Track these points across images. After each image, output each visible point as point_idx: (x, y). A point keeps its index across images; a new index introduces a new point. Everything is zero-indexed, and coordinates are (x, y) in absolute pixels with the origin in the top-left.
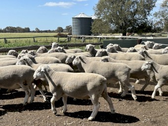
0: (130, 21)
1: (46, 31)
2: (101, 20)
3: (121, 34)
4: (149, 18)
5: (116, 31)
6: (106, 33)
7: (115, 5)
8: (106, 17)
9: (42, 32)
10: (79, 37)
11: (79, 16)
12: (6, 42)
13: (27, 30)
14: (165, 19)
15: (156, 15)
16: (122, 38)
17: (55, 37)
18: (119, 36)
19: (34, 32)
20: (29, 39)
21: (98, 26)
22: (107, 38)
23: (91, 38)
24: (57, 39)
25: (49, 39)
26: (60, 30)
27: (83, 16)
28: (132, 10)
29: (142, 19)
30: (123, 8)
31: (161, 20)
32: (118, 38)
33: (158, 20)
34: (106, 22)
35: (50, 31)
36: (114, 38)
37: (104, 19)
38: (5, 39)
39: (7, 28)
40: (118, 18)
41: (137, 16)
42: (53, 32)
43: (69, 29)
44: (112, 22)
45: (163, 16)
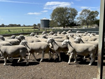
0: (66, 21)
1: (28, 26)
2: (53, 21)
3: (63, 27)
4: (75, 20)
5: (60, 26)
6: (56, 27)
7: (60, 14)
8: (56, 19)
9: (26, 26)
10: (44, 29)
11: (44, 19)
12: (9, 31)
13: (19, 26)
14: (82, 20)
15: (78, 18)
16: (63, 29)
17: (32, 28)
18: (62, 28)
19: (22, 26)
20: (20, 30)
21: (52, 23)
22: (57, 29)
23: (50, 29)
24: (33, 29)
25: (30, 30)
26: (35, 25)
27: (45, 19)
28: (67, 16)
29: (72, 20)
30: (63, 15)
31: (80, 21)
32: (61, 29)
33: (79, 21)
34: (56, 22)
35: (30, 26)
36: (59, 29)
37: (55, 20)
38: (9, 30)
39: (10, 25)
40: (61, 20)
41: (69, 19)
42: (32, 26)
43: (39, 25)
44: (58, 22)
45: (81, 19)
